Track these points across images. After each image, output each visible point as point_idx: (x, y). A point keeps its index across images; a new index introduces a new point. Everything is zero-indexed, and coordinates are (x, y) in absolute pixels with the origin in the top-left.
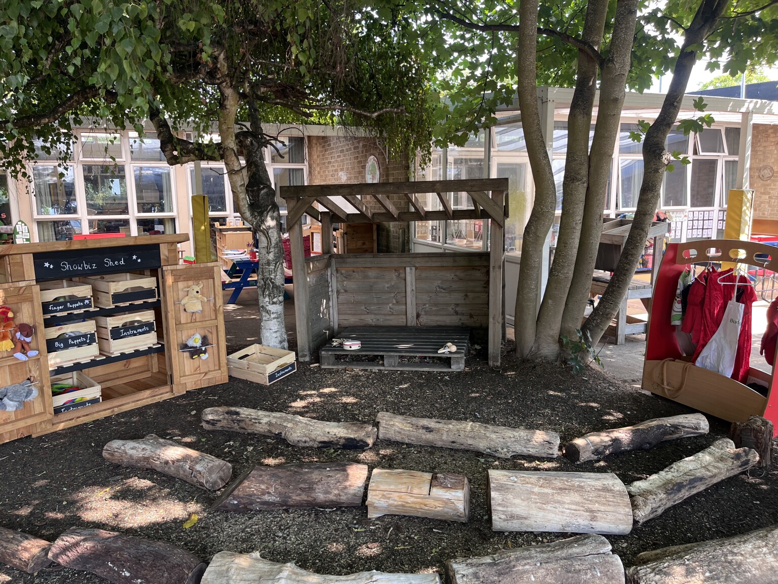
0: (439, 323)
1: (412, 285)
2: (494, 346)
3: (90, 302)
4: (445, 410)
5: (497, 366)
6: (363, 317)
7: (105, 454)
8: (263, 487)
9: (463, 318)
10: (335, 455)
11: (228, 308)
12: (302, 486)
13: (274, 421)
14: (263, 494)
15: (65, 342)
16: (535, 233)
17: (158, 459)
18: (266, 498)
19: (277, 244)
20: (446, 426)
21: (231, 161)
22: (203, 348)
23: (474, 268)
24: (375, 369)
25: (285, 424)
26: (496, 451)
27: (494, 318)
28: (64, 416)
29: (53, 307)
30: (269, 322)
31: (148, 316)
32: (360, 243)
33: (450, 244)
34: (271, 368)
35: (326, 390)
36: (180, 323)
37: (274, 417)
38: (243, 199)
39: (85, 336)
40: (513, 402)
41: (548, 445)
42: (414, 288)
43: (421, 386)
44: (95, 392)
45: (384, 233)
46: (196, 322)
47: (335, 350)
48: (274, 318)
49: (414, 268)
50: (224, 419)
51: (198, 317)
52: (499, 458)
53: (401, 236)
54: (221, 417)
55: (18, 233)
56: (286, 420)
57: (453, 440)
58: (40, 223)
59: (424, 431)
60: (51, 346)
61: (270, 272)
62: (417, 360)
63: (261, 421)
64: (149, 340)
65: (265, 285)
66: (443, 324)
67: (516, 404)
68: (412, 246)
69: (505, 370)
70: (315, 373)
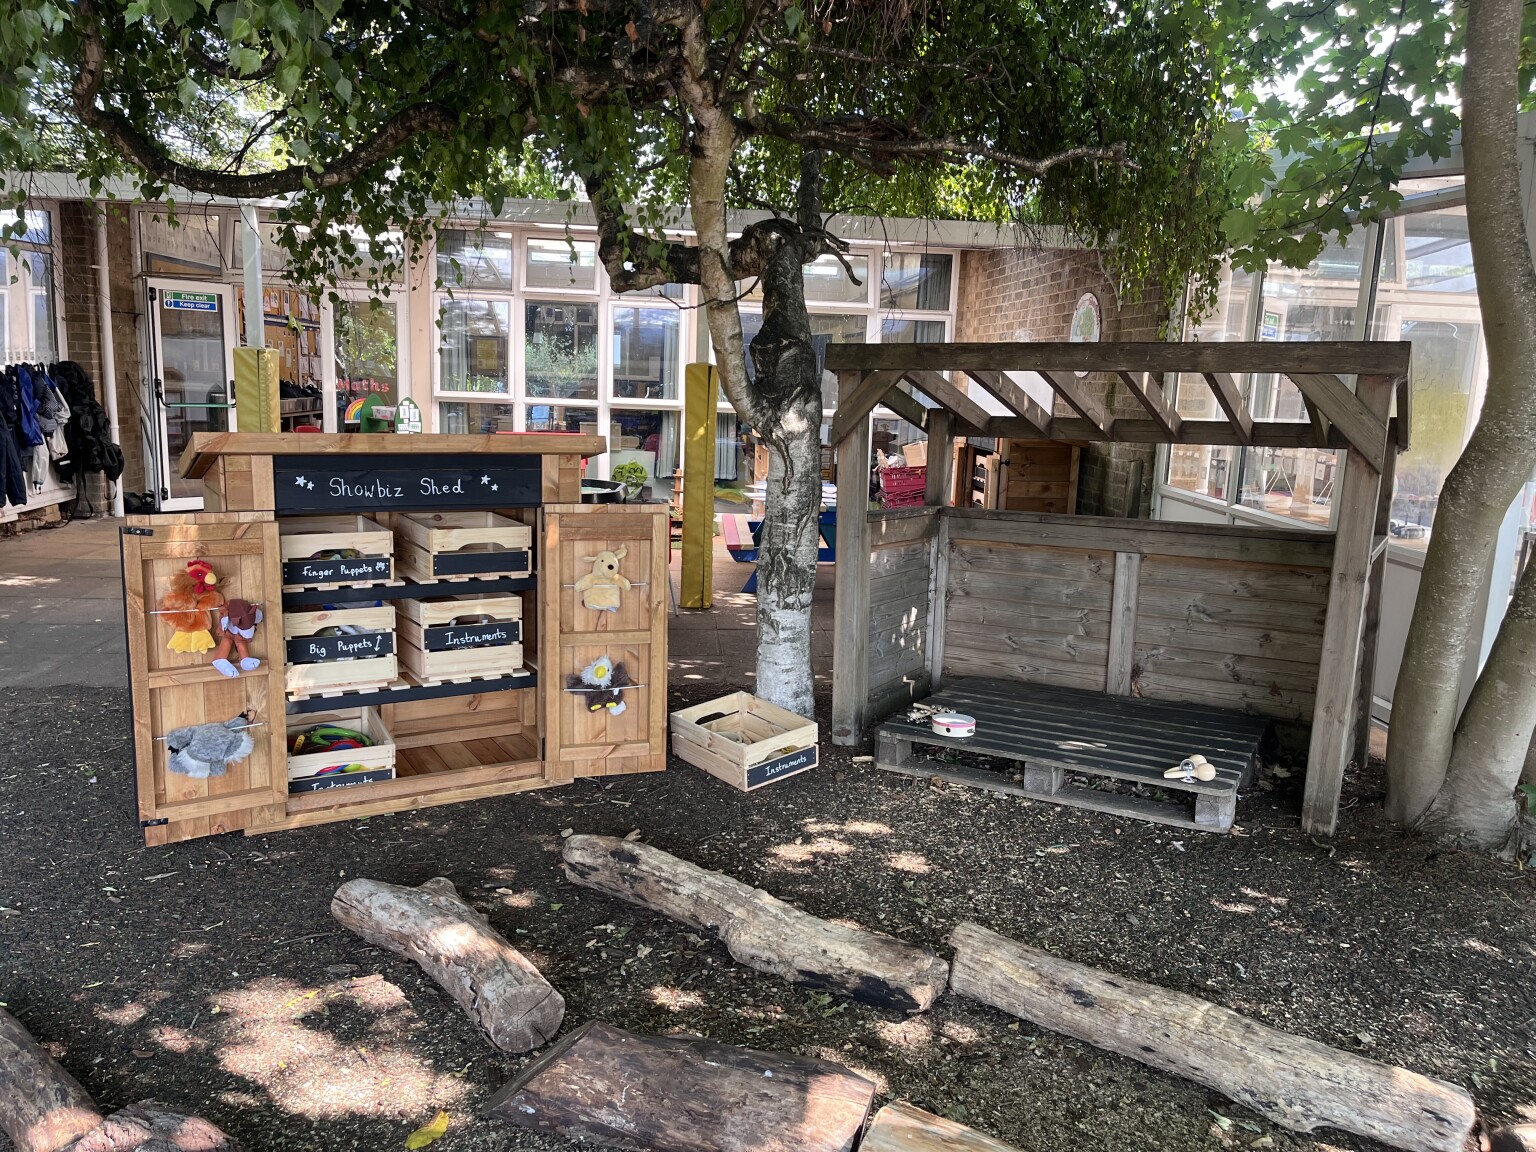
0: (1186, 697)
1: (1127, 596)
2: (1321, 781)
3: (388, 567)
4: (1152, 937)
5: (1325, 835)
6: (1000, 658)
7: (335, 907)
8: (600, 1085)
9: (1251, 691)
10: (829, 1013)
11: (737, 601)
12: (693, 1105)
13: (706, 894)
14: (598, 1105)
15: (331, 645)
16: (1475, 497)
17: (425, 944)
18: (604, 1116)
19: (806, 474)
20: (1131, 1000)
21: (713, 279)
22: (616, 691)
23: (1294, 571)
24: (1002, 792)
25: (729, 908)
26: (1268, 1105)
27: (1328, 710)
28: (310, 800)
29: (312, 570)
30: (774, 647)
31: (508, 608)
32: (1036, 487)
33: (1248, 504)
34: (755, 754)
35: (868, 828)
36: (572, 631)
37: (709, 886)
38: (735, 367)
39: (371, 637)
40: (1353, 950)
41: (1435, 1125)
42: (1132, 604)
43: (1104, 856)
44: (382, 756)
45: (1097, 468)
46: (605, 631)
47: (911, 732)
48: (786, 640)
49: (1136, 557)
50: (605, 866)
51: (612, 621)
52: (1276, 1126)
53: (1131, 478)
54: (600, 861)
55: (402, 421)
56: (734, 898)
57: (1148, 1043)
58: (447, 407)
59: (1070, 999)
60: (298, 650)
61: (785, 537)
62: (1111, 785)
63: (680, 889)
64: (505, 660)
65: (772, 564)
66: (1196, 699)
67: (1360, 957)
68: (1156, 502)
69: (1345, 850)
70: (858, 778)
